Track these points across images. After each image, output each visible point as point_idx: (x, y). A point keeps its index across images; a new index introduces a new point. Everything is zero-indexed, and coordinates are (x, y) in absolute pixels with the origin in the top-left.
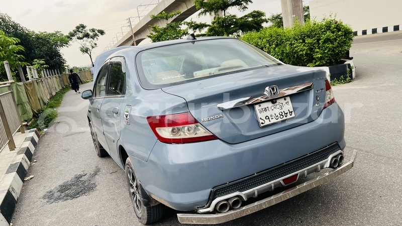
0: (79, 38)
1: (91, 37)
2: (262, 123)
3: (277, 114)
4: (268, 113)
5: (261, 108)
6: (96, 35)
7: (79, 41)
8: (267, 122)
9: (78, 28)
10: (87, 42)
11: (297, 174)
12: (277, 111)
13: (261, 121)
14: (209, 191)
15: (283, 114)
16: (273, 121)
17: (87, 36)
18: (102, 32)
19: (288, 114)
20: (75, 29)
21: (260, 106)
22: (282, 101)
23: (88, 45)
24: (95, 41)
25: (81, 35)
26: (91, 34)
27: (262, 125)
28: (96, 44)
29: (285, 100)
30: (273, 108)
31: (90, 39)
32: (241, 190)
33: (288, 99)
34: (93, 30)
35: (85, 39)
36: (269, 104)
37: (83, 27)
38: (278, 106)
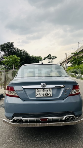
0: (48, 59)
1: (52, 59)
2: (37, 96)
3: (44, 94)
4: (40, 93)
5: (38, 90)
6: (54, 58)
7: (48, 60)
8: (39, 96)
9: (48, 55)
10: (50, 60)
11: (47, 119)
12: (44, 93)
13: (36, 95)
14: (13, 114)
15: (47, 94)
16: (41, 96)
17: (51, 58)
18: (56, 57)
19: (49, 95)
20: (48, 56)
21: (38, 89)
22: (48, 89)
23: (51, 61)
24: (53, 60)
25: (49, 58)
26: (52, 58)
27: (36, 96)
28: (53, 61)
29: (49, 89)
30: (43, 91)
31: (51, 60)
32: (23, 117)
33: (51, 89)
34: (53, 57)
35: (50, 59)
36: (42, 90)
37: (50, 55)
38: (45, 91)
